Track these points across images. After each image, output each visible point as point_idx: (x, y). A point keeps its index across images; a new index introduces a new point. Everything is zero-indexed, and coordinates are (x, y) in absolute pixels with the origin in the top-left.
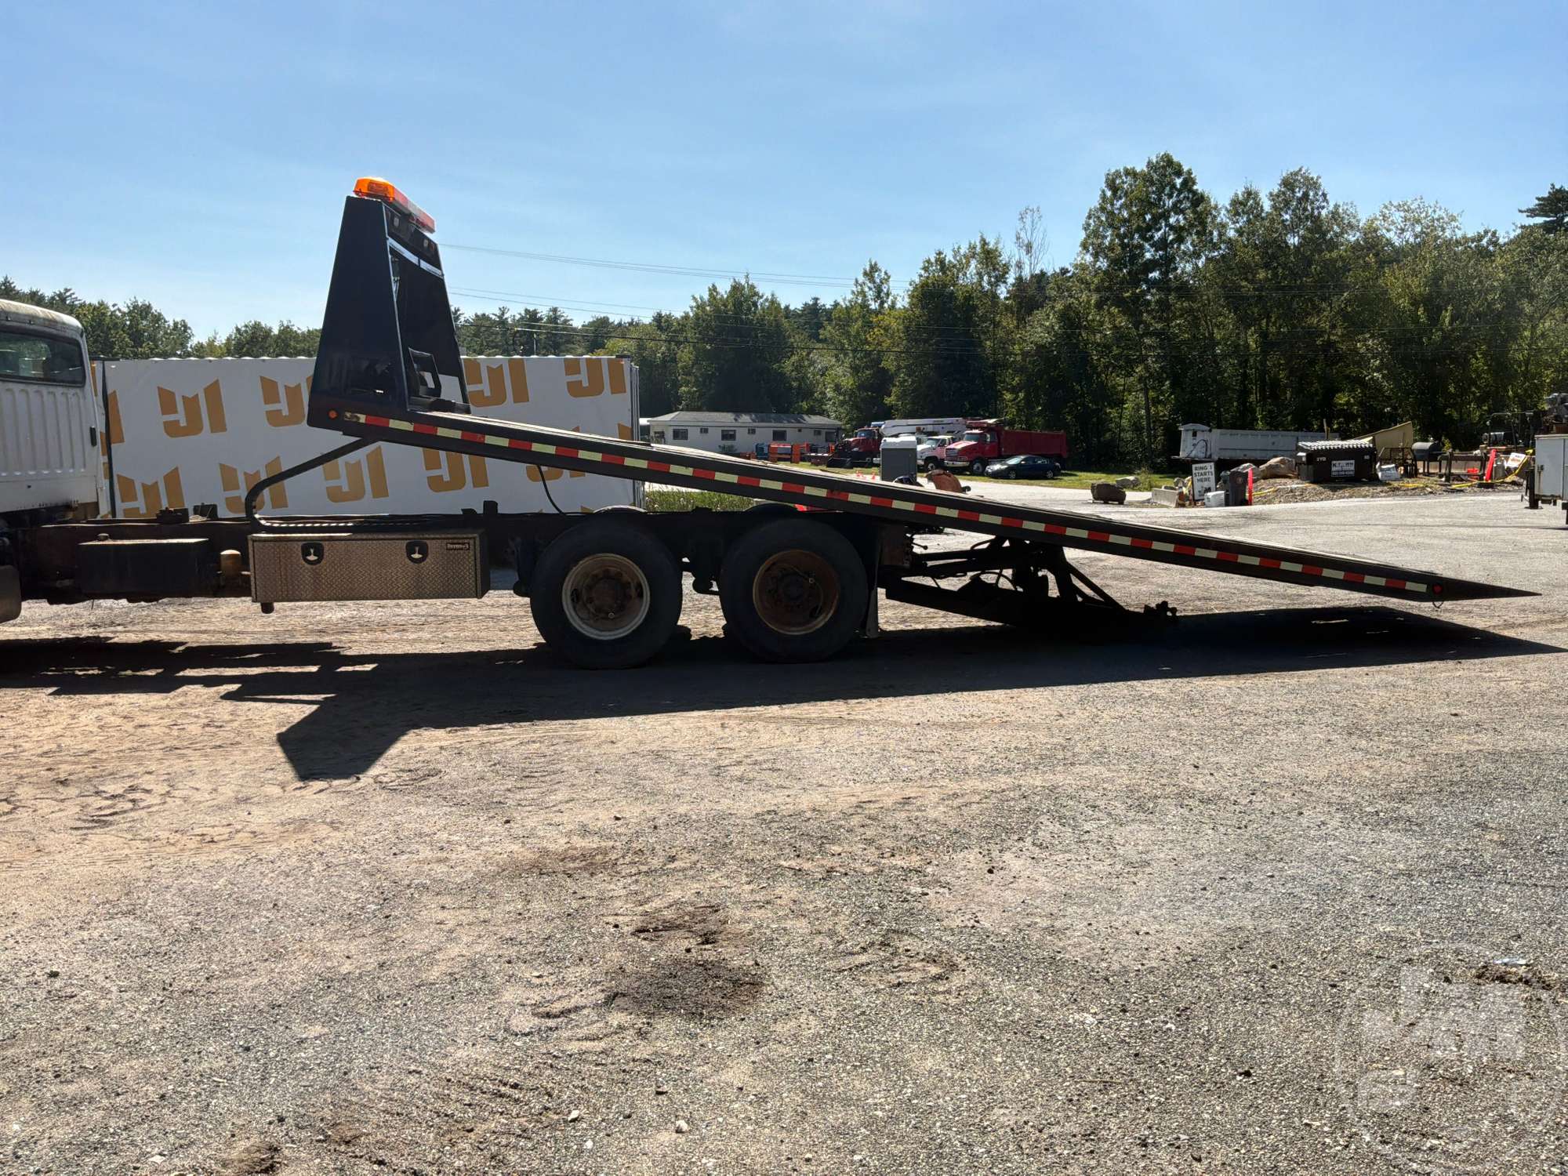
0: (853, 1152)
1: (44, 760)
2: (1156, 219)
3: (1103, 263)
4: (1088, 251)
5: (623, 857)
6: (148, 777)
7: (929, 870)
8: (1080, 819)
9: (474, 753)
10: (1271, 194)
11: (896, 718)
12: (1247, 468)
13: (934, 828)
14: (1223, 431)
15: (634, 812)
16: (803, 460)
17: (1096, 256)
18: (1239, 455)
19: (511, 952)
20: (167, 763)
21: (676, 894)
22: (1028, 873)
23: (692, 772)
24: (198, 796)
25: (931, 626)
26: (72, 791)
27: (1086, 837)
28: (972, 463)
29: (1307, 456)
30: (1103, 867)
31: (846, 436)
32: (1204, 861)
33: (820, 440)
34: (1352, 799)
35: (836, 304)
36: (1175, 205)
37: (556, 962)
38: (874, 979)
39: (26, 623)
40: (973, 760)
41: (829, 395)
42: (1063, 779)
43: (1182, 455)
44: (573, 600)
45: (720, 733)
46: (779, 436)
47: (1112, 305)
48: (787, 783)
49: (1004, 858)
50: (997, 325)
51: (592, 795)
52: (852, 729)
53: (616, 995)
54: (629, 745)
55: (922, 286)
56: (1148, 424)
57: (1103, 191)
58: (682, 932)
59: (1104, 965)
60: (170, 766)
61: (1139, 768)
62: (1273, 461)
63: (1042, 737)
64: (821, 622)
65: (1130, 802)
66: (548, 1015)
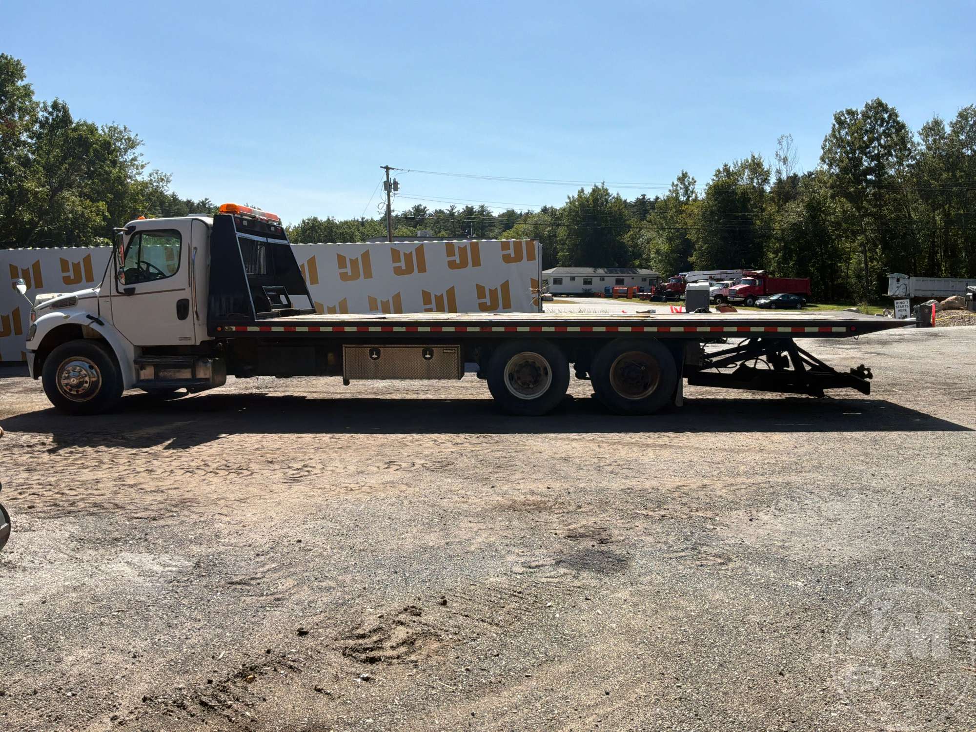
0: (681, 627)
1: (257, 452)
2: (871, 140)
3: (835, 170)
4: (825, 162)
5: (554, 505)
6: (310, 461)
7: (717, 518)
8: (803, 498)
9: (469, 455)
10: (951, 123)
11: (697, 445)
12: (931, 303)
13: (720, 499)
14: (918, 278)
15: (557, 485)
16: (635, 296)
17: (830, 165)
18: (929, 294)
19: (508, 542)
20: (318, 455)
21: (584, 522)
22: (771, 522)
23: (584, 468)
24: (338, 470)
25: (718, 397)
26: (276, 466)
27: (805, 507)
28: (746, 298)
29: (973, 295)
30: (813, 521)
31: (663, 282)
32: (871, 520)
33: (646, 284)
34: (962, 494)
35: (657, 198)
36: (884, 131)
37: (529, 547)
38: (689, 562)
39: (230, 386)
40: (742, 468)
41: (652, 256)
42: (795, 479)
43: (889, 294)
44: (510, 379)
45: (597, 450)
46: (620, 282)
47: (842, 196)
48: (638, 475)
49: (759, 515)
50: (763, 210)
51: (534, 476)
52: (673, 450)
53: (561, 561)
54: (549, 454)
55: (714, 187)
56: (867, 274)
57: (834, 125)
58: (588, 539)
59: (810, 562)
60: (320, 456)
61: (839, 474)
62: (950, 298)
63: (783, 458)
64: (650, 391)
65: (832, 491)
66: (530, 567)
